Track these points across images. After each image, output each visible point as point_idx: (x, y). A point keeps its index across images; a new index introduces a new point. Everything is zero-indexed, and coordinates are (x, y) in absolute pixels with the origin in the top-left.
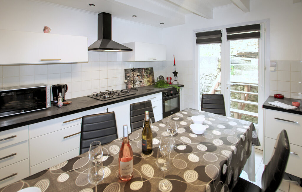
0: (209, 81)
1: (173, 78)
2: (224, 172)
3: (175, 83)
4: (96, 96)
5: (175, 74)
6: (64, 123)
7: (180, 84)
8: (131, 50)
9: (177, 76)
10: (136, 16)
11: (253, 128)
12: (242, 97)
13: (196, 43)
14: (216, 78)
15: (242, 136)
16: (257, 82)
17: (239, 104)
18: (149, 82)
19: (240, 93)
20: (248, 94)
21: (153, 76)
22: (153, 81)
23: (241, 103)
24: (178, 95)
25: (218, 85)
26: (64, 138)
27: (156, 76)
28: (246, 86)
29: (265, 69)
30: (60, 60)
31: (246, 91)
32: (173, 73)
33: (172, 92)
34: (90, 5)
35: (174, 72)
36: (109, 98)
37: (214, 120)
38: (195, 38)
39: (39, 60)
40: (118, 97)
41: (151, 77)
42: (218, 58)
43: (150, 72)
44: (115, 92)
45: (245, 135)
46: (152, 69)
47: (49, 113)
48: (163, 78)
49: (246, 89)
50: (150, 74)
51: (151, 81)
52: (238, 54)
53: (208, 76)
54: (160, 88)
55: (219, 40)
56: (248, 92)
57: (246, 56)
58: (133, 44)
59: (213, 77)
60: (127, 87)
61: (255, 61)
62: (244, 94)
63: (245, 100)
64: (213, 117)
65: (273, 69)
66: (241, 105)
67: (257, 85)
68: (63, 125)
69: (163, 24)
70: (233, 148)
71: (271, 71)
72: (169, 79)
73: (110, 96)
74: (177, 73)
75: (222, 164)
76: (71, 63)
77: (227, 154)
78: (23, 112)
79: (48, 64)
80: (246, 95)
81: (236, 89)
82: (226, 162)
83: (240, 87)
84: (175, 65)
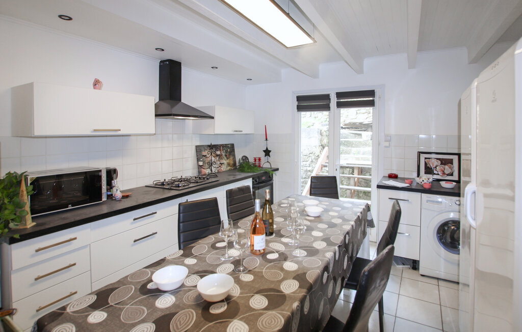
0: (308, 163)
1: (264, 159)
2: (347, 242)
3: (266, 165)
4: (161, 186)
5: (267, 152)
6: (135, 219)
7: (274, 166)
8: (213, 118)
9: (269, 156)
10: (217, 68)
11: (368, 208)
12: (352, 182)
13: (297, 110)
14: (317, 159)
15: (359, 214)
16: (370, 163)
17: (348, 192)
18: (229, 164)
19: (349, 178)
20: (358, 179)
21: (234, 156)
22: (235, 164)
23: (350, 190)
24: (271, 182)
25: (320, 167)
26: (135, 241)
27: (239, 156)
28: (356, 167)
29: (379, 144)
30: (120, 130)
31: (356, 175)
32: (264, 151)
33: (264, 178)
34: (156, 49)
35: (265, 149)
36: (184, 186)
37: (328, 203)
38: (296, 103)
39: (92, 130)
40: (196, 184)
41: (231, 158)
42: (321, 131)
43: (230, 149)
44: (187, 180)
45: (361, 213)
46: (233, 145)
47: (105, 209)
48: (248, 159)
49: (356, 171)
50: (230, 152)
51: (231, 164)
52: (345, 125)
53: (307, 157)
54: (249, 172)
55: (327, 107)
56: (358, 175)
57: (356, 128)
58: (213, 108)
59: (313, 157)
60: (200, 172)
61: (366, 135)
62: (354, 178)
63: (355, 186)
64: (326, 201)
65: (387, 144)
66: (351, 193)
67: (370, 167)
68: (132, 223)
69: (251, 80)
70: (353, 223)
71: (386, 147)
72: (257, 160)
73: (186, 184)
74: (270, 151)
75: (345, 234)
76: (123, 136)
77: (347, 227)
78: (70, 207)
79: (106, 136)
80: (356, 179)
82: (348, 233)
83: (348, 169)
84: (267, 139)
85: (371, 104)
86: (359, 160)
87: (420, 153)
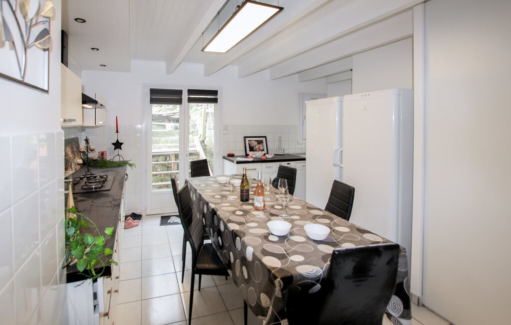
1: (112, 153)
5: (118, 145)
9: (121, 149)
13: (149, 102)
16: (178, 149)
29: (220, 132)
32: (114, 144)
35: (116, 142)
38: (150, 96)
55: (179, 102)
65: (225, 132)
69: (105, 66)
71: (224, 134)
74: (122, 144)
81: (157, 161)
83: (162, 157)
84: (117, 132)
85: (215, 101)
86: (171, 148)
87: (245, 137)
